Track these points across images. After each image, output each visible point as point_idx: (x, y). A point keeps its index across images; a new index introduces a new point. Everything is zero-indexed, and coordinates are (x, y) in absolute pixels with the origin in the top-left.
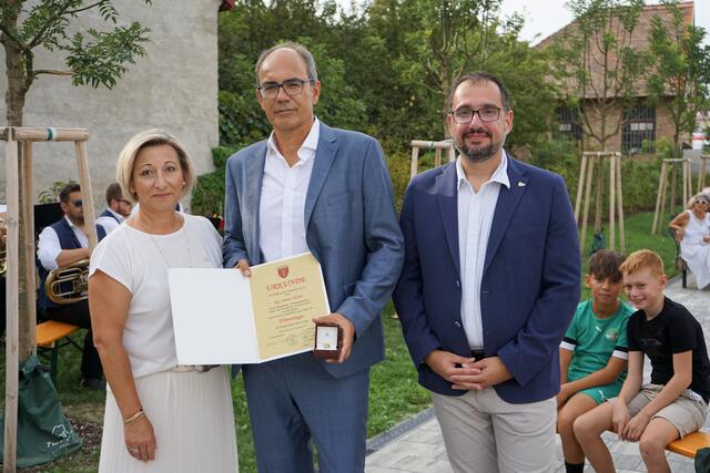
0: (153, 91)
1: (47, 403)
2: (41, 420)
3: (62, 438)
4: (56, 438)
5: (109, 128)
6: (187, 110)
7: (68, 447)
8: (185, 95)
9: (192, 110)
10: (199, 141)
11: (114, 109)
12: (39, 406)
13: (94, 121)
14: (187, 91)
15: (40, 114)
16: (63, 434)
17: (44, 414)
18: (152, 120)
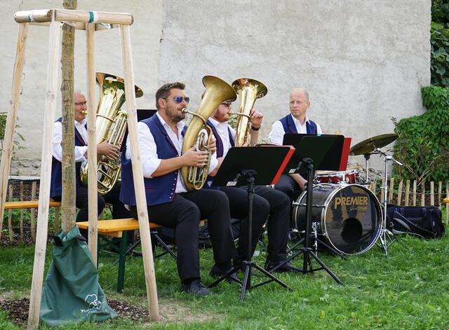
0: (350, 21)
1: (84, 273)
2: (77, 287)
3: (92, 306)
4: (87, 305)
5: (298, 62)
6: (391, 42)
7: (97, 314)
8: (390, 27)
9: (397, 43)
10: (406, 79)
11: (304, 41)
12: (76, 275)
13: (281, 54)
14: (392, 22)
15: (221, 46)
16: (95, 303)
17: (80, 282)
18: (348, 54)
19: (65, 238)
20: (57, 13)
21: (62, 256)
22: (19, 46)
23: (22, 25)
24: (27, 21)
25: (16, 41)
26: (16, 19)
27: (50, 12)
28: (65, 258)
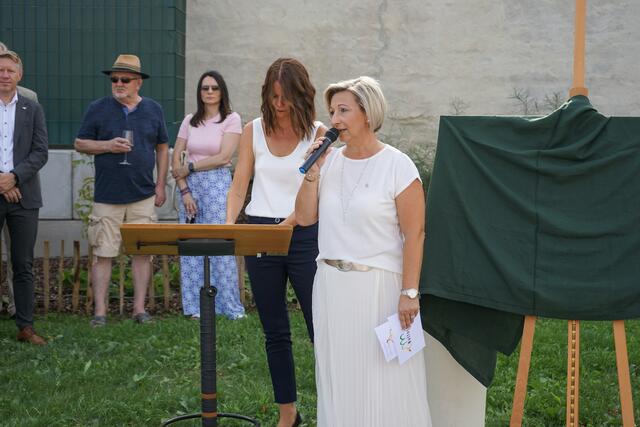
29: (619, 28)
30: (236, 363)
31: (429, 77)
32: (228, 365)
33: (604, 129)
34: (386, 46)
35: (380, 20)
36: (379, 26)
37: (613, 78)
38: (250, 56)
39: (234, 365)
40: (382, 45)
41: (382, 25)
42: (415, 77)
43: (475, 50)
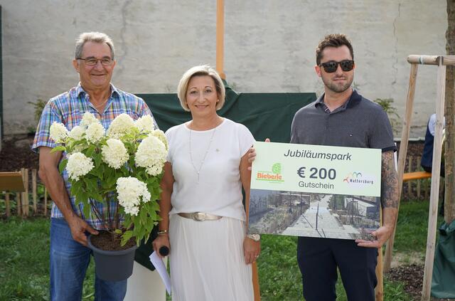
19: (447, 229)
20: (444, 59)
21: (445, 243)
22: (411, 81)
23: (413, 65)
24: (418, 63)
25: (409, 77)
26: (408, 61)
27: (438, 58)
28: (448, 245)
29: (262, 42)
30: (12, 258)
31: (152, 71)
32: (5, 260)
33: (236, 101)
34: (126, 53)
35: (122, 37)
36: (121, 41)
37: (259, 71)
38: (43, 59)
39: (9, 259)
40: (123, 52)
41: (123, 40)
42: (144, 71)
43: (178, 56)
